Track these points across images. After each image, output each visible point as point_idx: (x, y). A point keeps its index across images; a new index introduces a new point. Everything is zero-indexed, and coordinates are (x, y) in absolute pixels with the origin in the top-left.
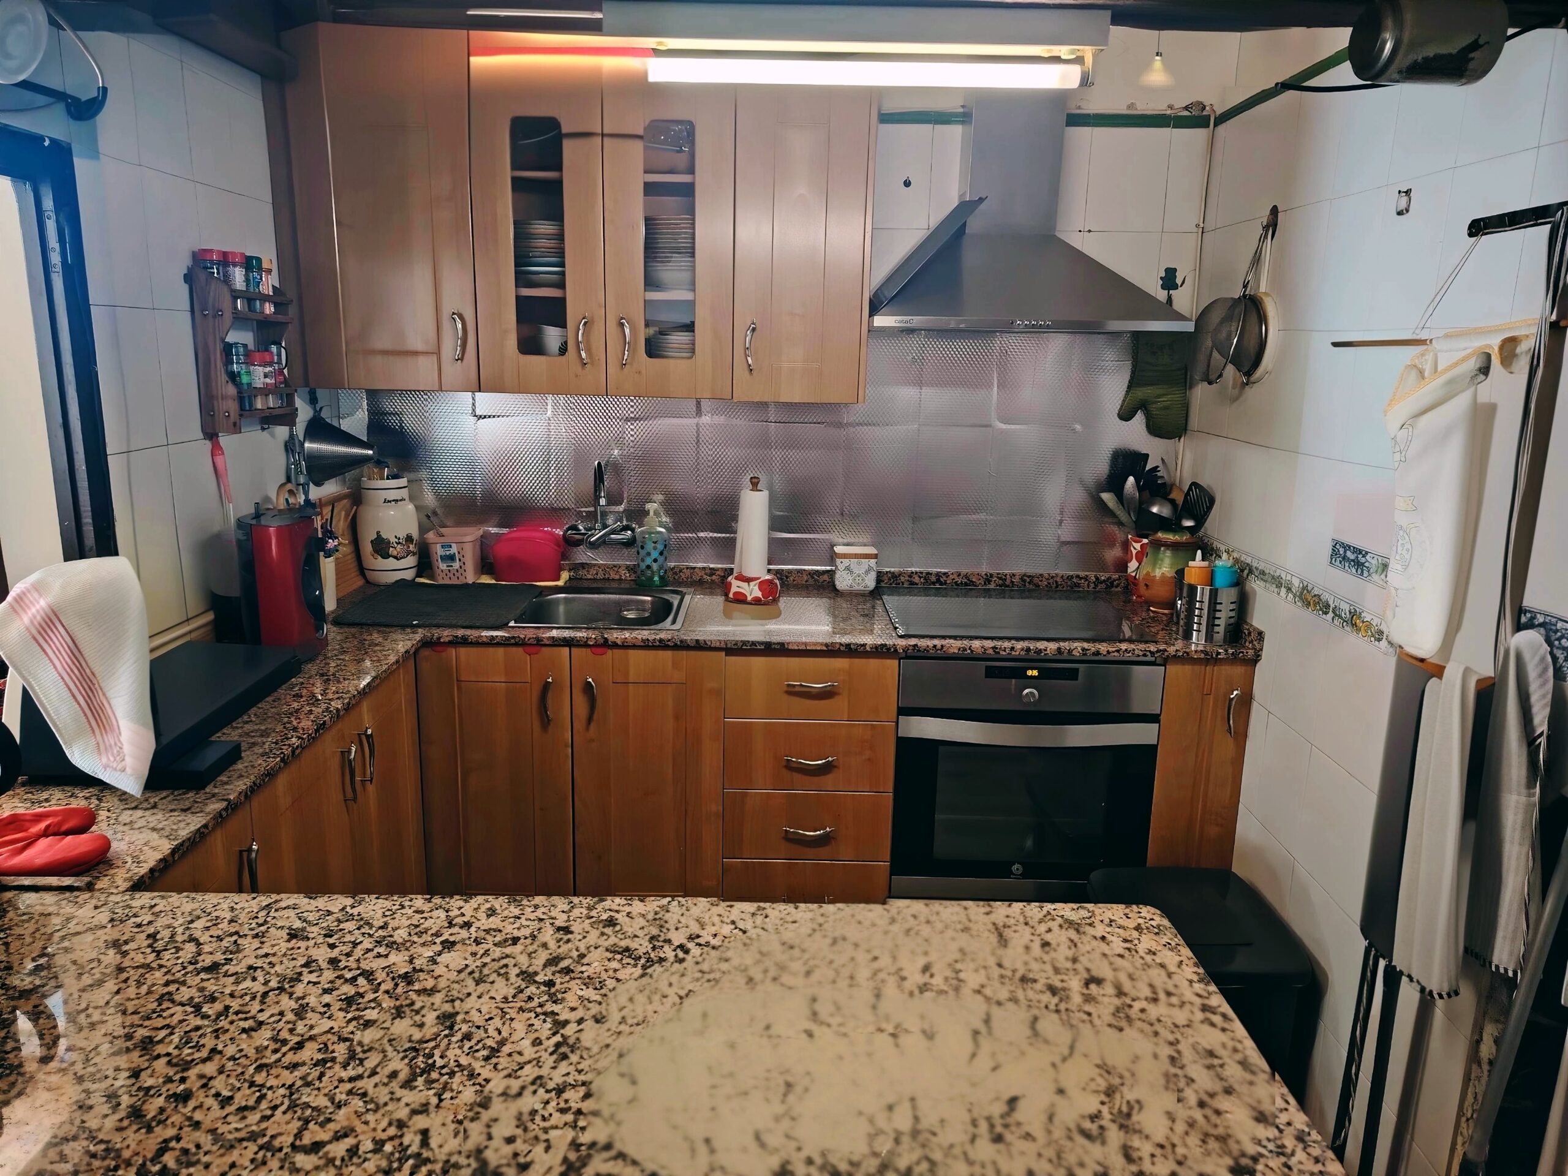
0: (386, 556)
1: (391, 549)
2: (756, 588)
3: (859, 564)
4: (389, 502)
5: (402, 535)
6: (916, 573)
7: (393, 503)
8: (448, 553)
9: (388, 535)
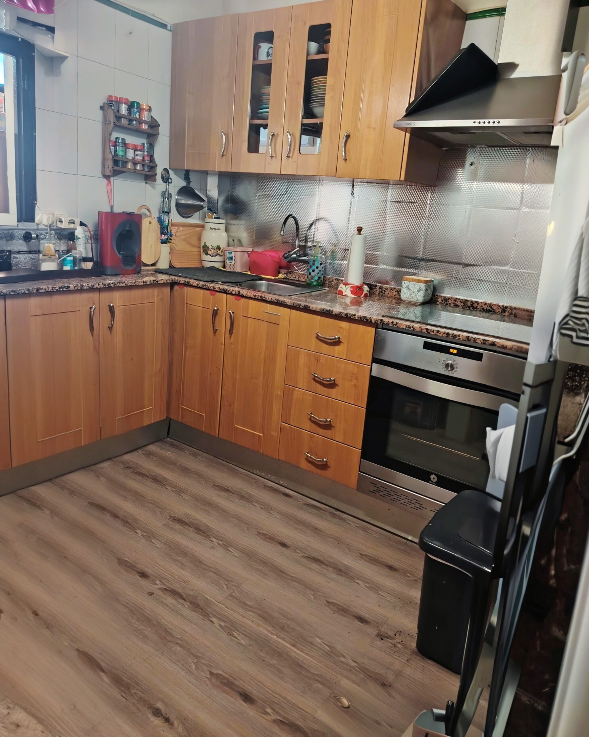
0: (207, 254)
1: (209, 251)
2: (349, 289)
3: (414, 285)
4: (212, 229)
5: (215, 245)
6: (459, 299)
7: (214, 230)
8: (230, 256)
9: (209, 245)
